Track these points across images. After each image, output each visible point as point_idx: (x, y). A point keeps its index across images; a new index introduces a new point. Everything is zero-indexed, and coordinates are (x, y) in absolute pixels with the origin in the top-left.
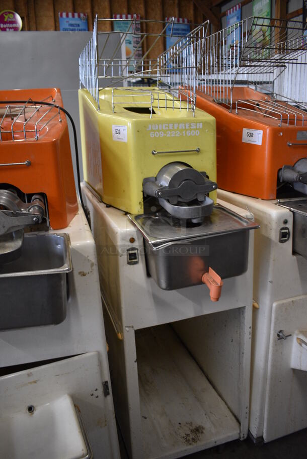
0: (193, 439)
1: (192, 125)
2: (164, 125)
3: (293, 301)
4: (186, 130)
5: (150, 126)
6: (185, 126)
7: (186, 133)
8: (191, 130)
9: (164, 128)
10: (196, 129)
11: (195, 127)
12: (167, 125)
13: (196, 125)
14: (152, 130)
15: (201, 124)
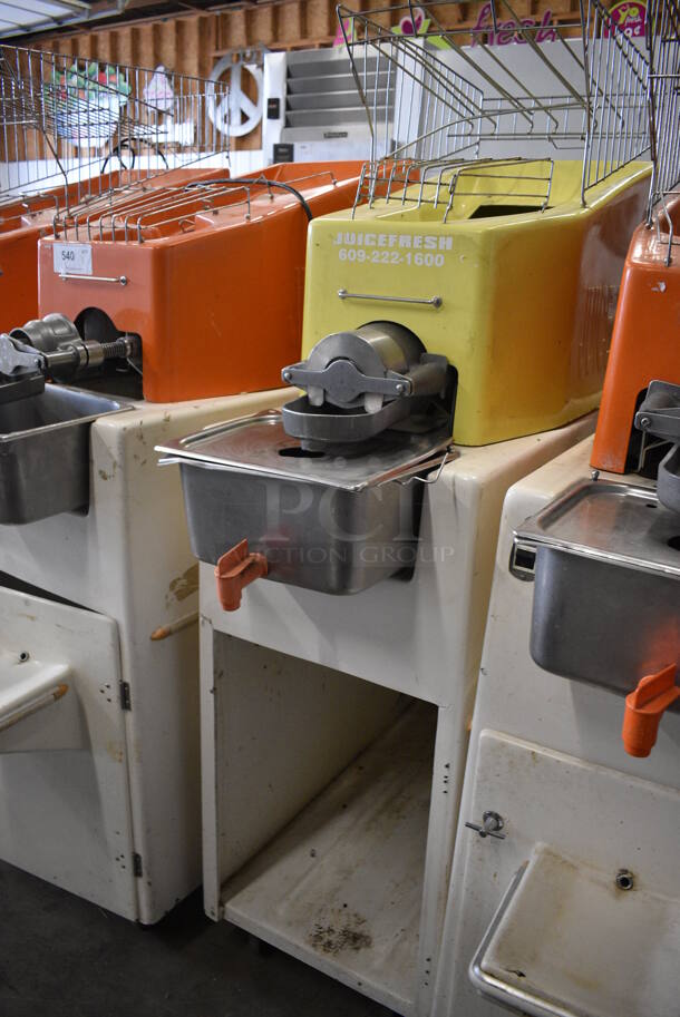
0: (329, 943)
1: (427, 239)
2: (367, 236)
3: (533, 753)
4: (414, 251)
5: (340, 235)
6: (412, 241)
7: (412, 258)
8: (424, 251)
9: (367, 243)
10: (438, 251)
11: (434, 246)
12: (374, 236)
13: (437, 242)
14: (343, 246)
15: (450, 240)
